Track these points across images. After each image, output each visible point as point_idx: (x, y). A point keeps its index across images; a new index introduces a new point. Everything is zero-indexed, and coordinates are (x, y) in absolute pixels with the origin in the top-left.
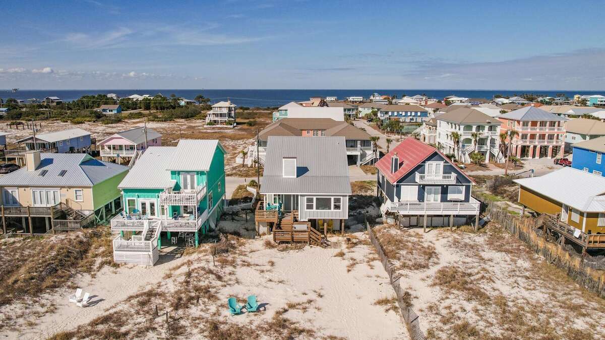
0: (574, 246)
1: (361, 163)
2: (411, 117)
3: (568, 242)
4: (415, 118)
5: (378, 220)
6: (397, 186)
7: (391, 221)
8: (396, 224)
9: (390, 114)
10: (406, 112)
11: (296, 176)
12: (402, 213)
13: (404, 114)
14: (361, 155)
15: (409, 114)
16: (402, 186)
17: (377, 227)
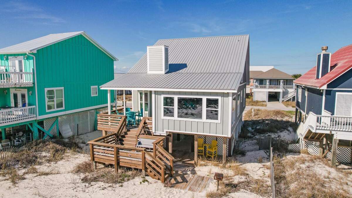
1: (283, 99)
5: (290, 147)
6: (328, 93)
7: (314, 150)
8: (325, 157)
11: (163, 72)
12: (339, 136)
14: (283, 92)
16: (337, 93)
17: (289, 157)
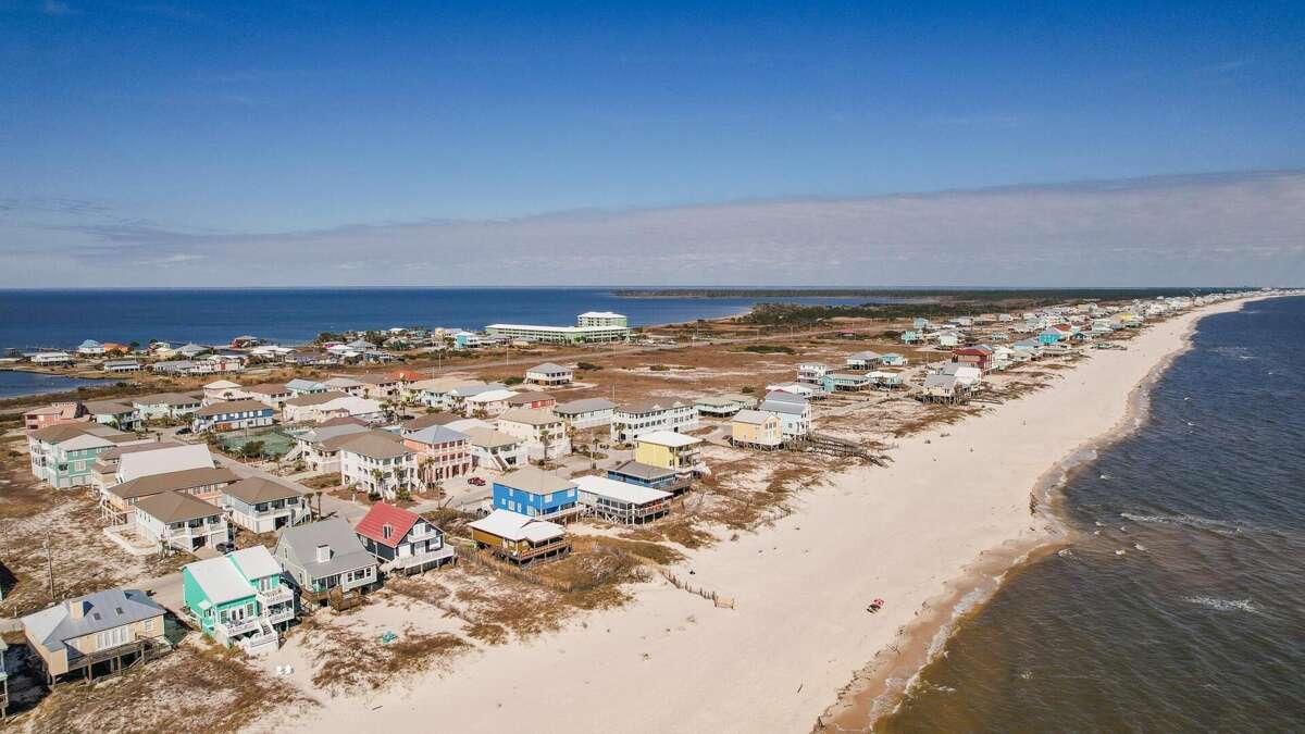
0: (515, 562)
2: (250, 420)
3: (510, 559)
4: (254, 420)
9: (216, 418)
10: (241, 414)
12: (402, 567)
13: (237, 416)
15: (245, 415)
16: (399, 548)
